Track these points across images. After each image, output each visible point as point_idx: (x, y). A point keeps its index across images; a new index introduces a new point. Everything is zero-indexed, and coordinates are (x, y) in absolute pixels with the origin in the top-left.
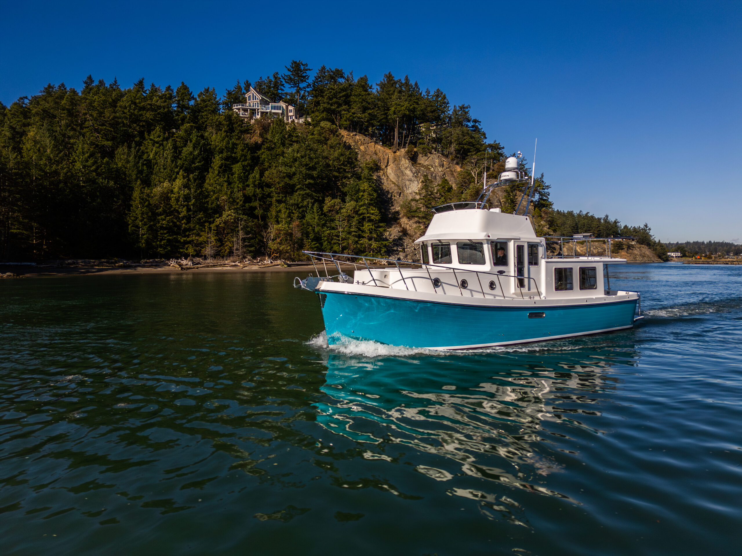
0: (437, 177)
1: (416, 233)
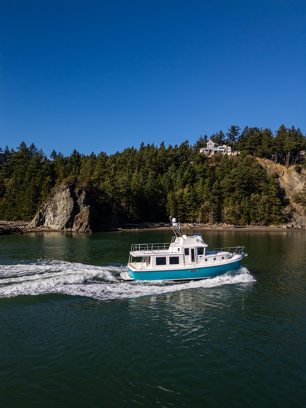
1: (302, 211)
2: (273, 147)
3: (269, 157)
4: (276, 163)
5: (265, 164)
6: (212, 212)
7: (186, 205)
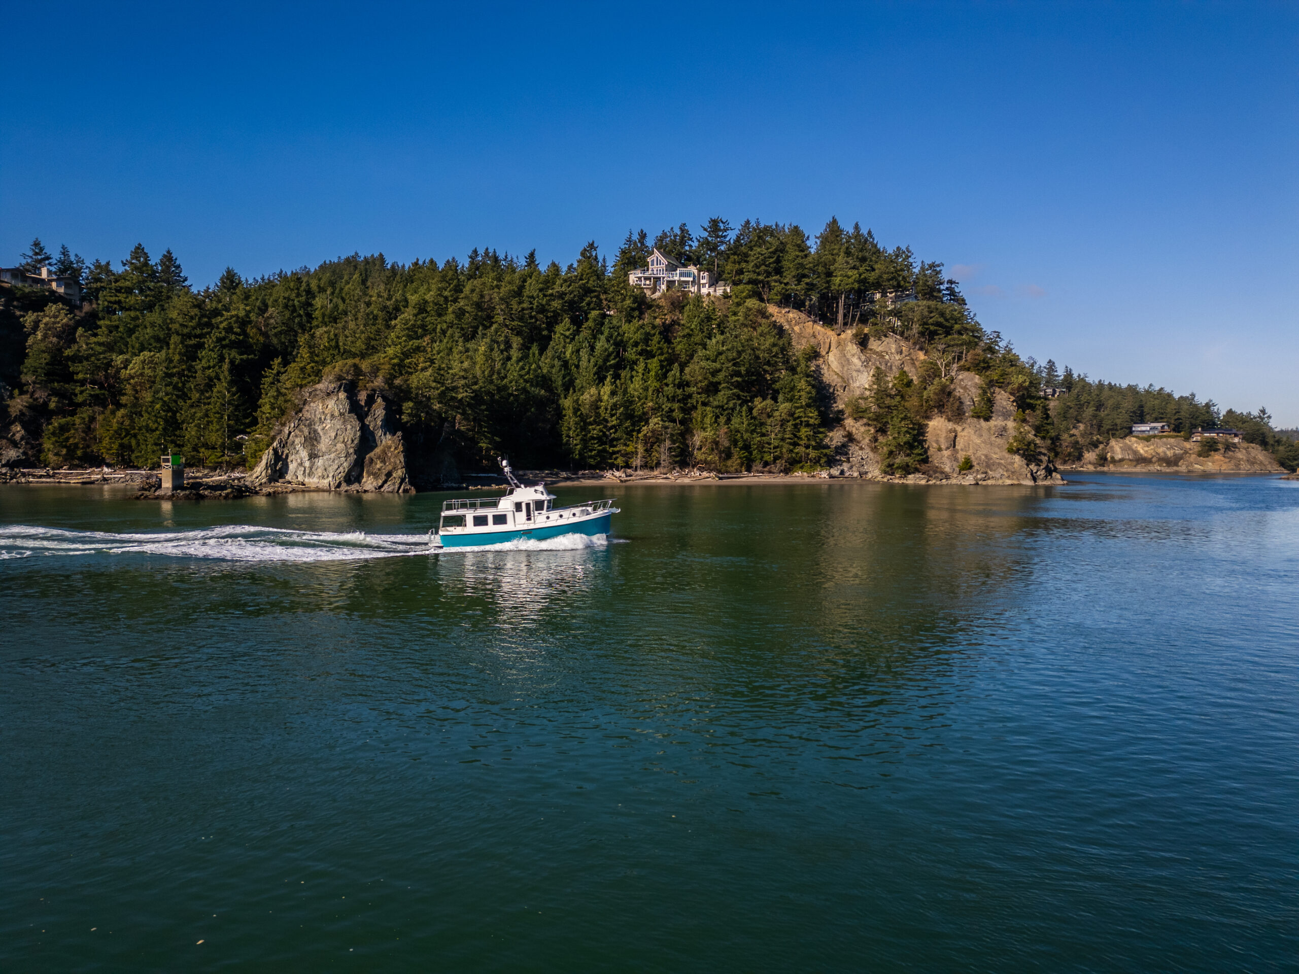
0: (894, 368)
1: (864, 438)
2: (807, 280)
3: (799, 305)
4: (815, 322)
5: (789, 322)
6: (668, 443)
7: (605, 427)
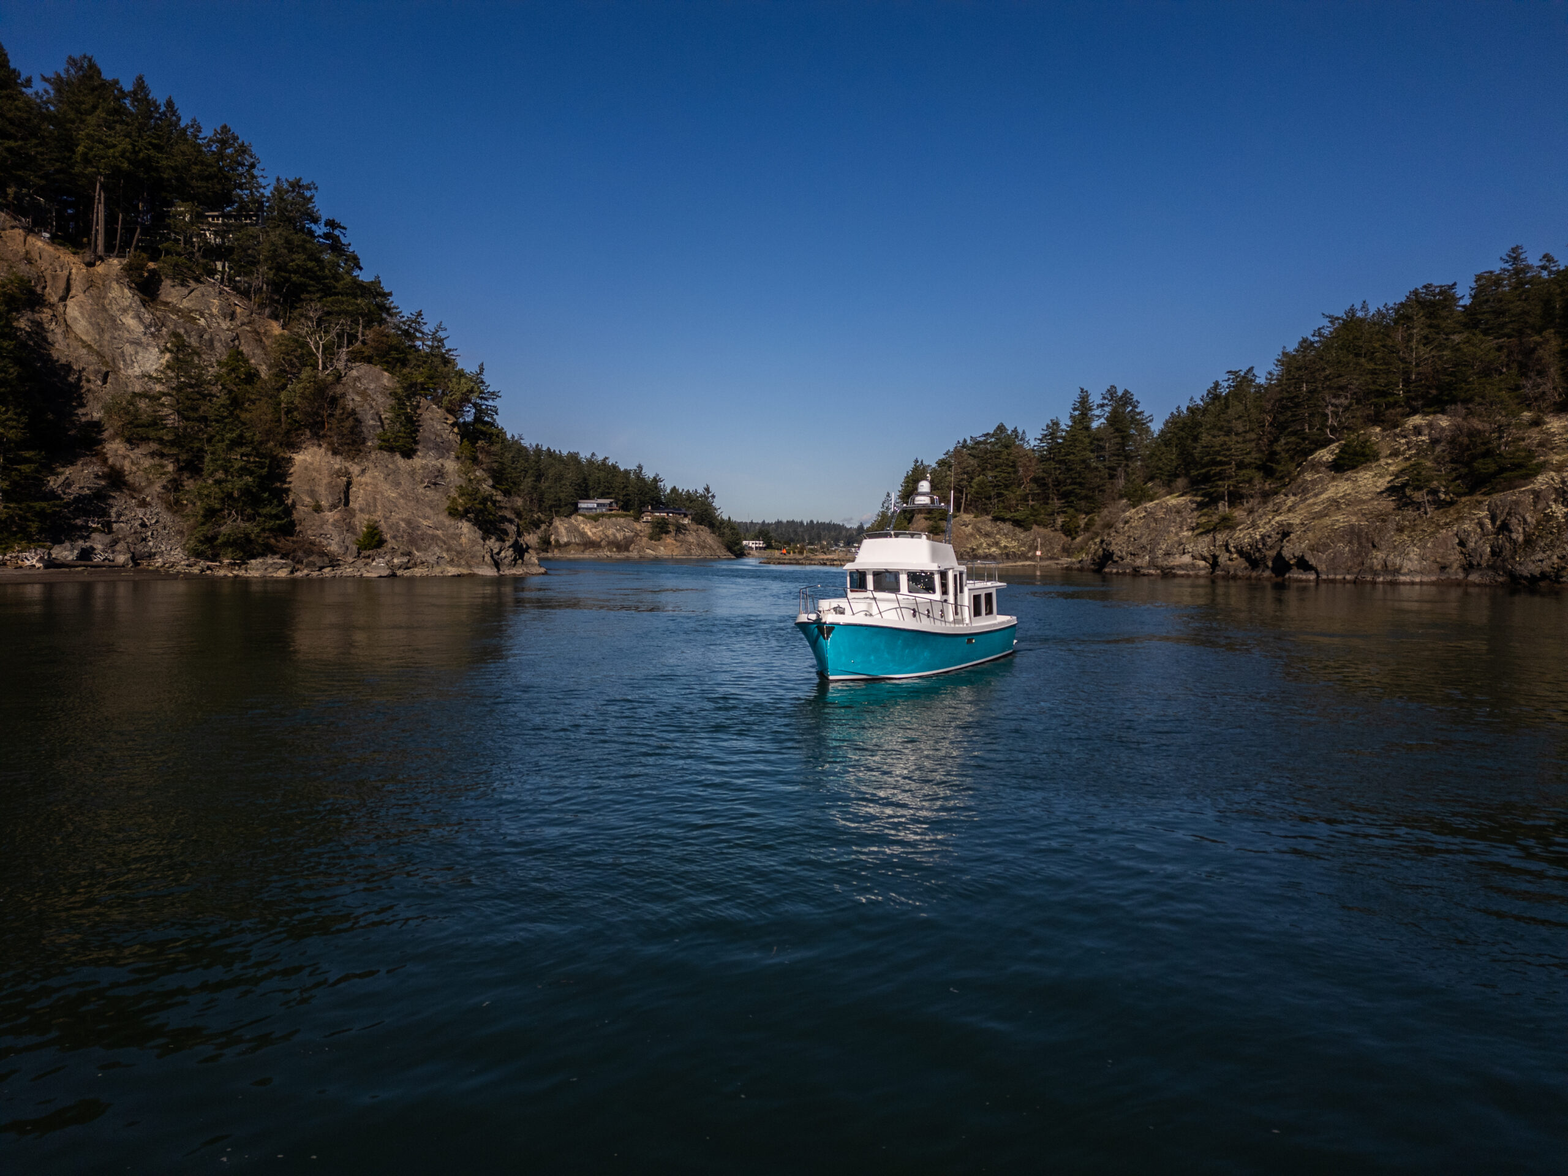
0: (217, 344)
1: (150, 483)
